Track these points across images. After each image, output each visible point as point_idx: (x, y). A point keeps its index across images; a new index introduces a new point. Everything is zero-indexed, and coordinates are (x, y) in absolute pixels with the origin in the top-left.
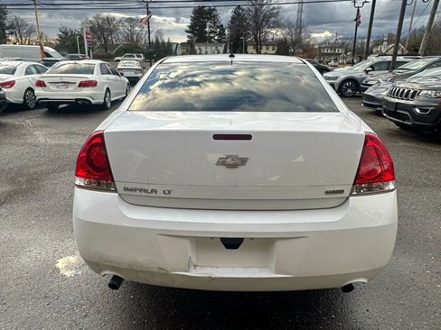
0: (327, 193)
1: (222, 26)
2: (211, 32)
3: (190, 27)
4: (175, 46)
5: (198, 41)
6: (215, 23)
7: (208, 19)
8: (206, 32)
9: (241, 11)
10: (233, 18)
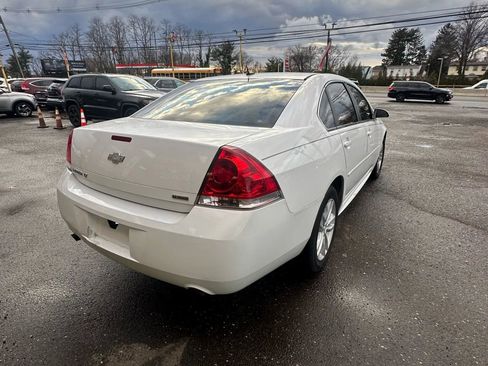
0: (174, 197)
1: (423, 47)
2: (408, 55)
3: (387, 50)
4: (366, 70)
5: (393, 64)
6: (415, 45)
7: (409, 41)
8: (404, 55)
9: (450, 30)
10: (439, 38)
